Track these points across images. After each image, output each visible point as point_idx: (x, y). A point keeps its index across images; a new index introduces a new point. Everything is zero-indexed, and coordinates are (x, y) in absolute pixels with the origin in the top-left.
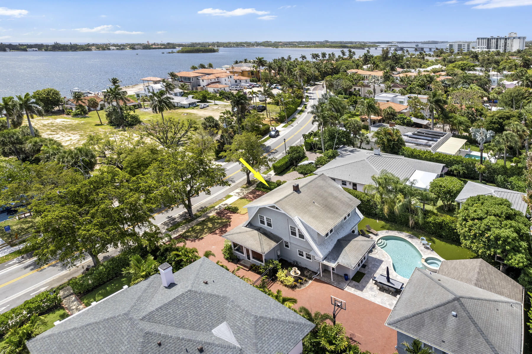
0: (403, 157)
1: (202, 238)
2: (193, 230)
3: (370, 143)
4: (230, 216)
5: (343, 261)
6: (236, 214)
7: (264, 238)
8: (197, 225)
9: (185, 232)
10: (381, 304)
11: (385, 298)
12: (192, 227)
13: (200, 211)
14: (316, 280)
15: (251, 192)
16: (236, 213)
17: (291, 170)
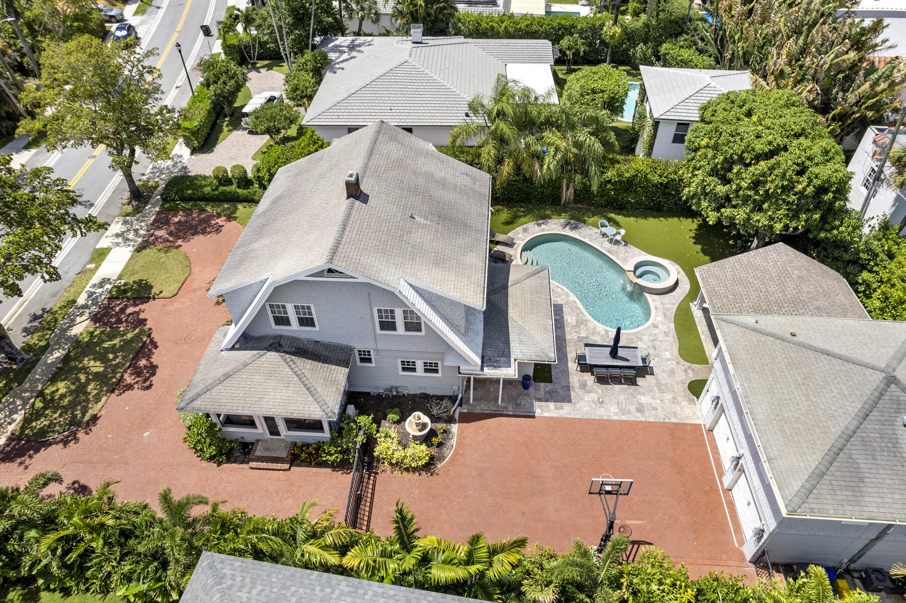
0: (461, 39)
1: (95, 418)
2: (50, 403)
3: (382, 18)
4: (138, 313)
5: (525, 350)
6: (151, 302)
7: (306, 365)
8: (53, 380)
9: (27, 421)
10: (624, 418)
11: (622, 398)
12: (41, 394)
13: (36, 330)
14: (466, 418)
15: (155, 221)
16: (148, 299)
17: (225, 129)
